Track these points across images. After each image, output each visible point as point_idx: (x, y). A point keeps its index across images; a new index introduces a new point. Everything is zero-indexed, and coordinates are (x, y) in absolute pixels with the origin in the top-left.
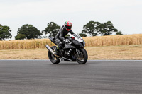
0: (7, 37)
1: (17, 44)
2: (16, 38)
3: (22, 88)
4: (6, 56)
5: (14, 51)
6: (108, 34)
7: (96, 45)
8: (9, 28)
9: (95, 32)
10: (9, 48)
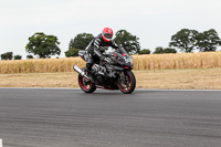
0: (53, 53)
1: (69, 64)
2: (68, 54)
3: (77, 131)
4: (52, 81)
5: (64, 75)
6: (211, 50)
7: (192, 66)
8: (56, 39)
9: (190, 46)
10: (57, 70)
